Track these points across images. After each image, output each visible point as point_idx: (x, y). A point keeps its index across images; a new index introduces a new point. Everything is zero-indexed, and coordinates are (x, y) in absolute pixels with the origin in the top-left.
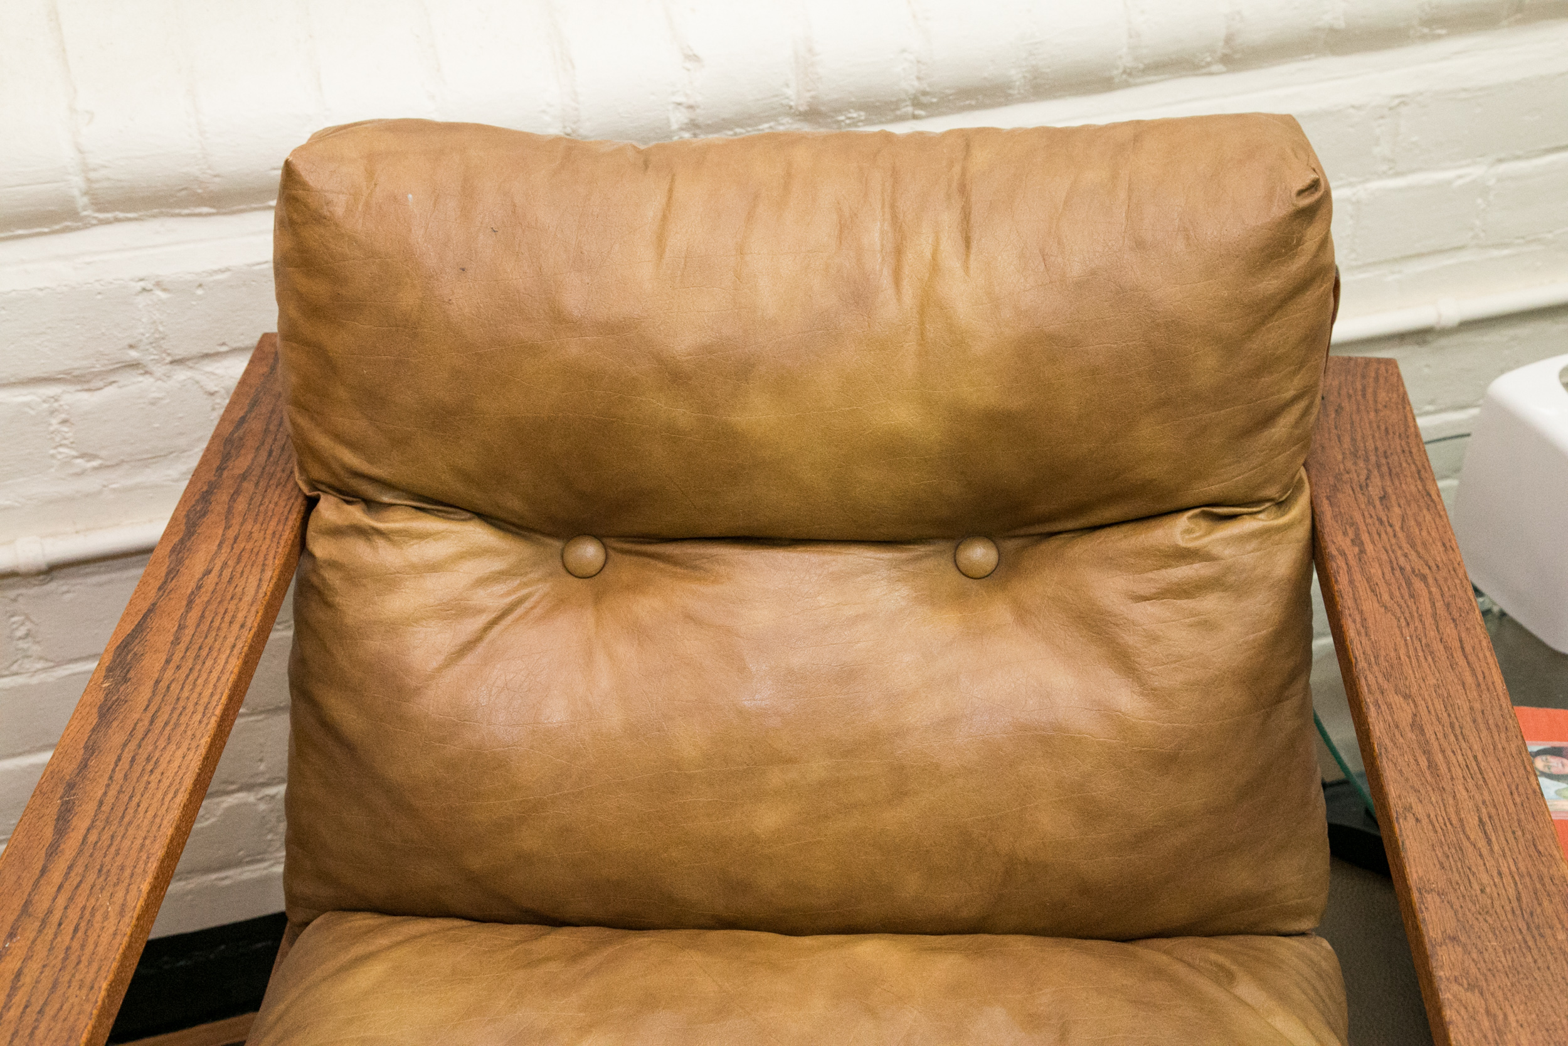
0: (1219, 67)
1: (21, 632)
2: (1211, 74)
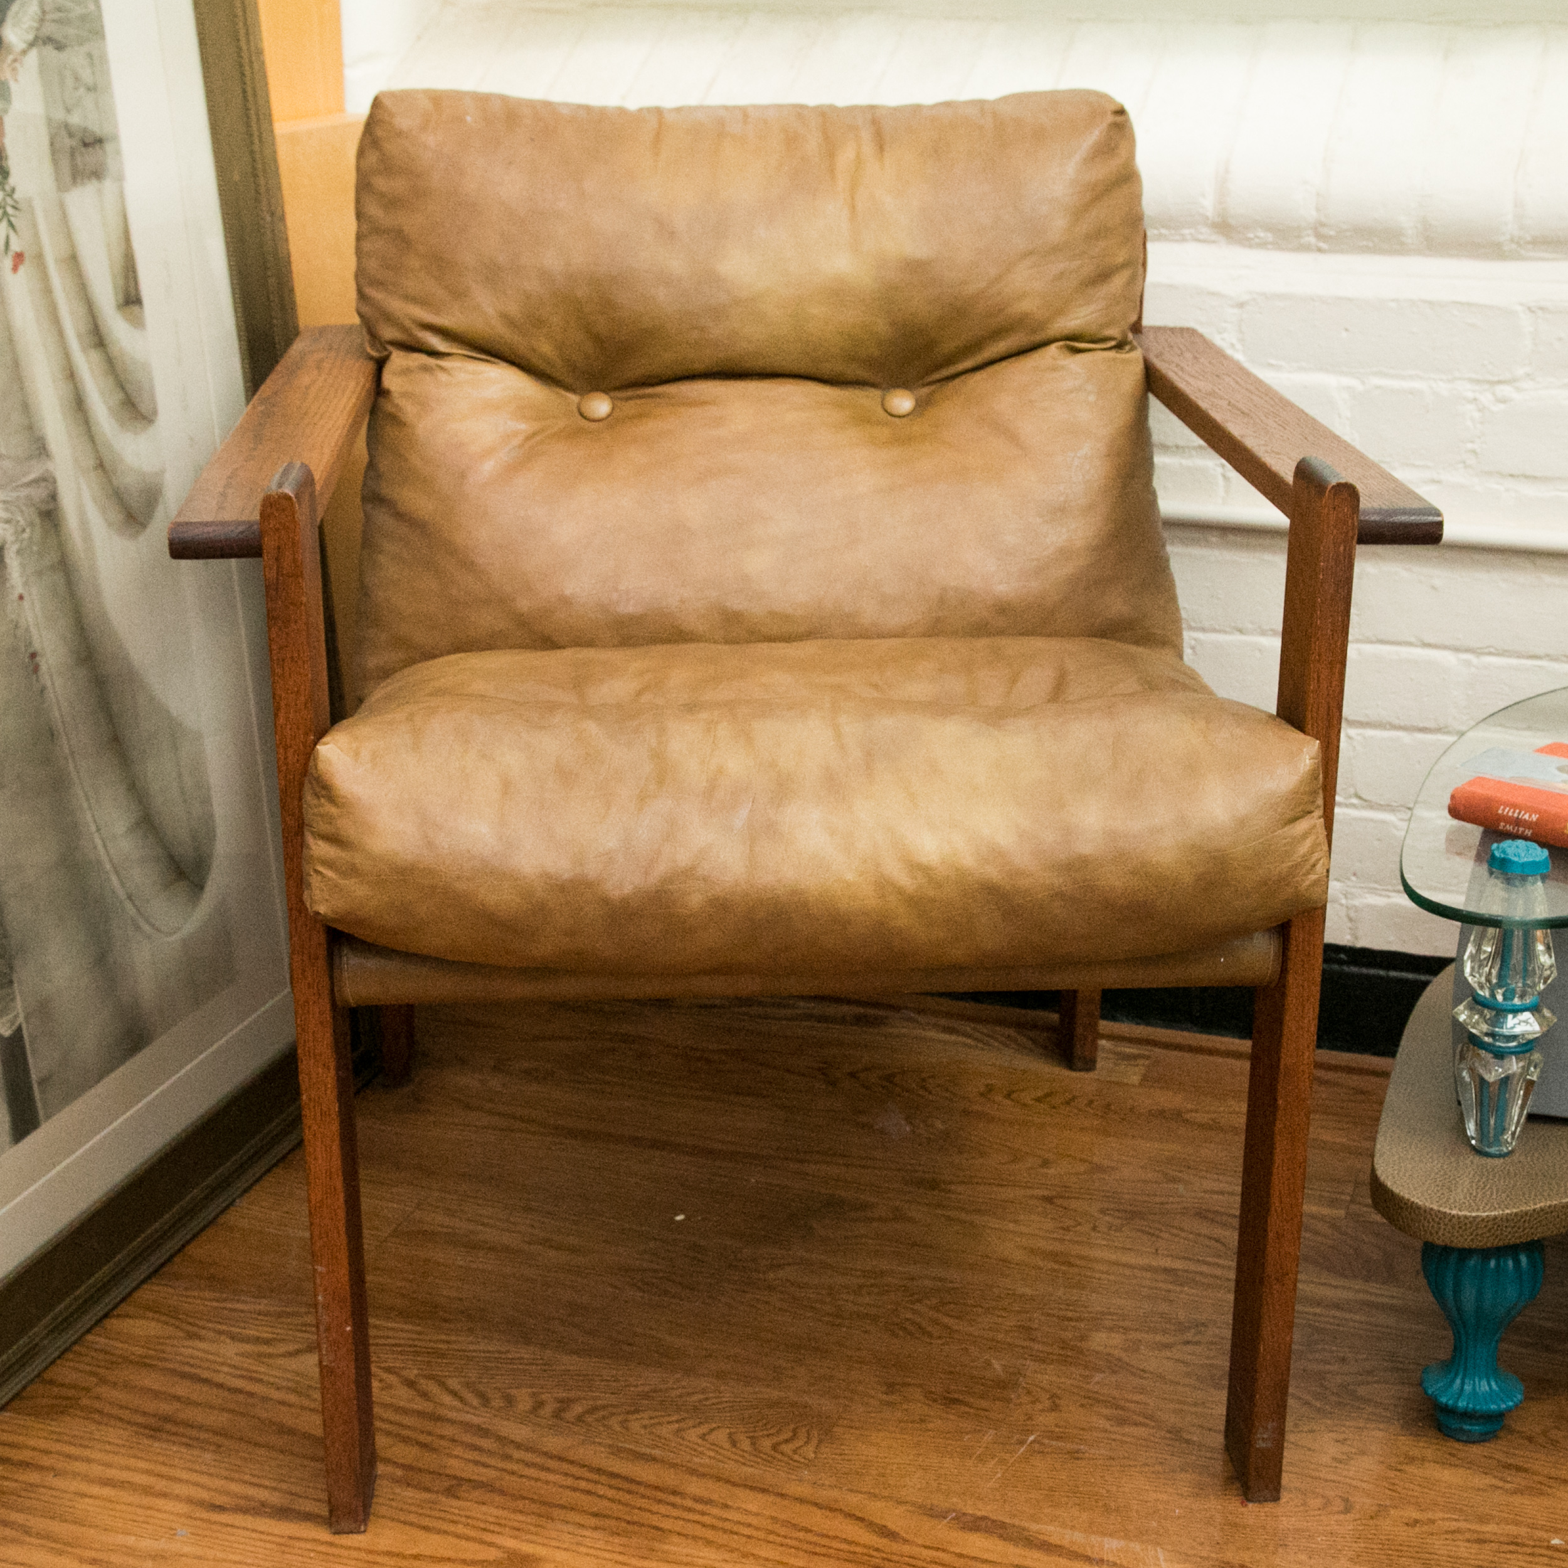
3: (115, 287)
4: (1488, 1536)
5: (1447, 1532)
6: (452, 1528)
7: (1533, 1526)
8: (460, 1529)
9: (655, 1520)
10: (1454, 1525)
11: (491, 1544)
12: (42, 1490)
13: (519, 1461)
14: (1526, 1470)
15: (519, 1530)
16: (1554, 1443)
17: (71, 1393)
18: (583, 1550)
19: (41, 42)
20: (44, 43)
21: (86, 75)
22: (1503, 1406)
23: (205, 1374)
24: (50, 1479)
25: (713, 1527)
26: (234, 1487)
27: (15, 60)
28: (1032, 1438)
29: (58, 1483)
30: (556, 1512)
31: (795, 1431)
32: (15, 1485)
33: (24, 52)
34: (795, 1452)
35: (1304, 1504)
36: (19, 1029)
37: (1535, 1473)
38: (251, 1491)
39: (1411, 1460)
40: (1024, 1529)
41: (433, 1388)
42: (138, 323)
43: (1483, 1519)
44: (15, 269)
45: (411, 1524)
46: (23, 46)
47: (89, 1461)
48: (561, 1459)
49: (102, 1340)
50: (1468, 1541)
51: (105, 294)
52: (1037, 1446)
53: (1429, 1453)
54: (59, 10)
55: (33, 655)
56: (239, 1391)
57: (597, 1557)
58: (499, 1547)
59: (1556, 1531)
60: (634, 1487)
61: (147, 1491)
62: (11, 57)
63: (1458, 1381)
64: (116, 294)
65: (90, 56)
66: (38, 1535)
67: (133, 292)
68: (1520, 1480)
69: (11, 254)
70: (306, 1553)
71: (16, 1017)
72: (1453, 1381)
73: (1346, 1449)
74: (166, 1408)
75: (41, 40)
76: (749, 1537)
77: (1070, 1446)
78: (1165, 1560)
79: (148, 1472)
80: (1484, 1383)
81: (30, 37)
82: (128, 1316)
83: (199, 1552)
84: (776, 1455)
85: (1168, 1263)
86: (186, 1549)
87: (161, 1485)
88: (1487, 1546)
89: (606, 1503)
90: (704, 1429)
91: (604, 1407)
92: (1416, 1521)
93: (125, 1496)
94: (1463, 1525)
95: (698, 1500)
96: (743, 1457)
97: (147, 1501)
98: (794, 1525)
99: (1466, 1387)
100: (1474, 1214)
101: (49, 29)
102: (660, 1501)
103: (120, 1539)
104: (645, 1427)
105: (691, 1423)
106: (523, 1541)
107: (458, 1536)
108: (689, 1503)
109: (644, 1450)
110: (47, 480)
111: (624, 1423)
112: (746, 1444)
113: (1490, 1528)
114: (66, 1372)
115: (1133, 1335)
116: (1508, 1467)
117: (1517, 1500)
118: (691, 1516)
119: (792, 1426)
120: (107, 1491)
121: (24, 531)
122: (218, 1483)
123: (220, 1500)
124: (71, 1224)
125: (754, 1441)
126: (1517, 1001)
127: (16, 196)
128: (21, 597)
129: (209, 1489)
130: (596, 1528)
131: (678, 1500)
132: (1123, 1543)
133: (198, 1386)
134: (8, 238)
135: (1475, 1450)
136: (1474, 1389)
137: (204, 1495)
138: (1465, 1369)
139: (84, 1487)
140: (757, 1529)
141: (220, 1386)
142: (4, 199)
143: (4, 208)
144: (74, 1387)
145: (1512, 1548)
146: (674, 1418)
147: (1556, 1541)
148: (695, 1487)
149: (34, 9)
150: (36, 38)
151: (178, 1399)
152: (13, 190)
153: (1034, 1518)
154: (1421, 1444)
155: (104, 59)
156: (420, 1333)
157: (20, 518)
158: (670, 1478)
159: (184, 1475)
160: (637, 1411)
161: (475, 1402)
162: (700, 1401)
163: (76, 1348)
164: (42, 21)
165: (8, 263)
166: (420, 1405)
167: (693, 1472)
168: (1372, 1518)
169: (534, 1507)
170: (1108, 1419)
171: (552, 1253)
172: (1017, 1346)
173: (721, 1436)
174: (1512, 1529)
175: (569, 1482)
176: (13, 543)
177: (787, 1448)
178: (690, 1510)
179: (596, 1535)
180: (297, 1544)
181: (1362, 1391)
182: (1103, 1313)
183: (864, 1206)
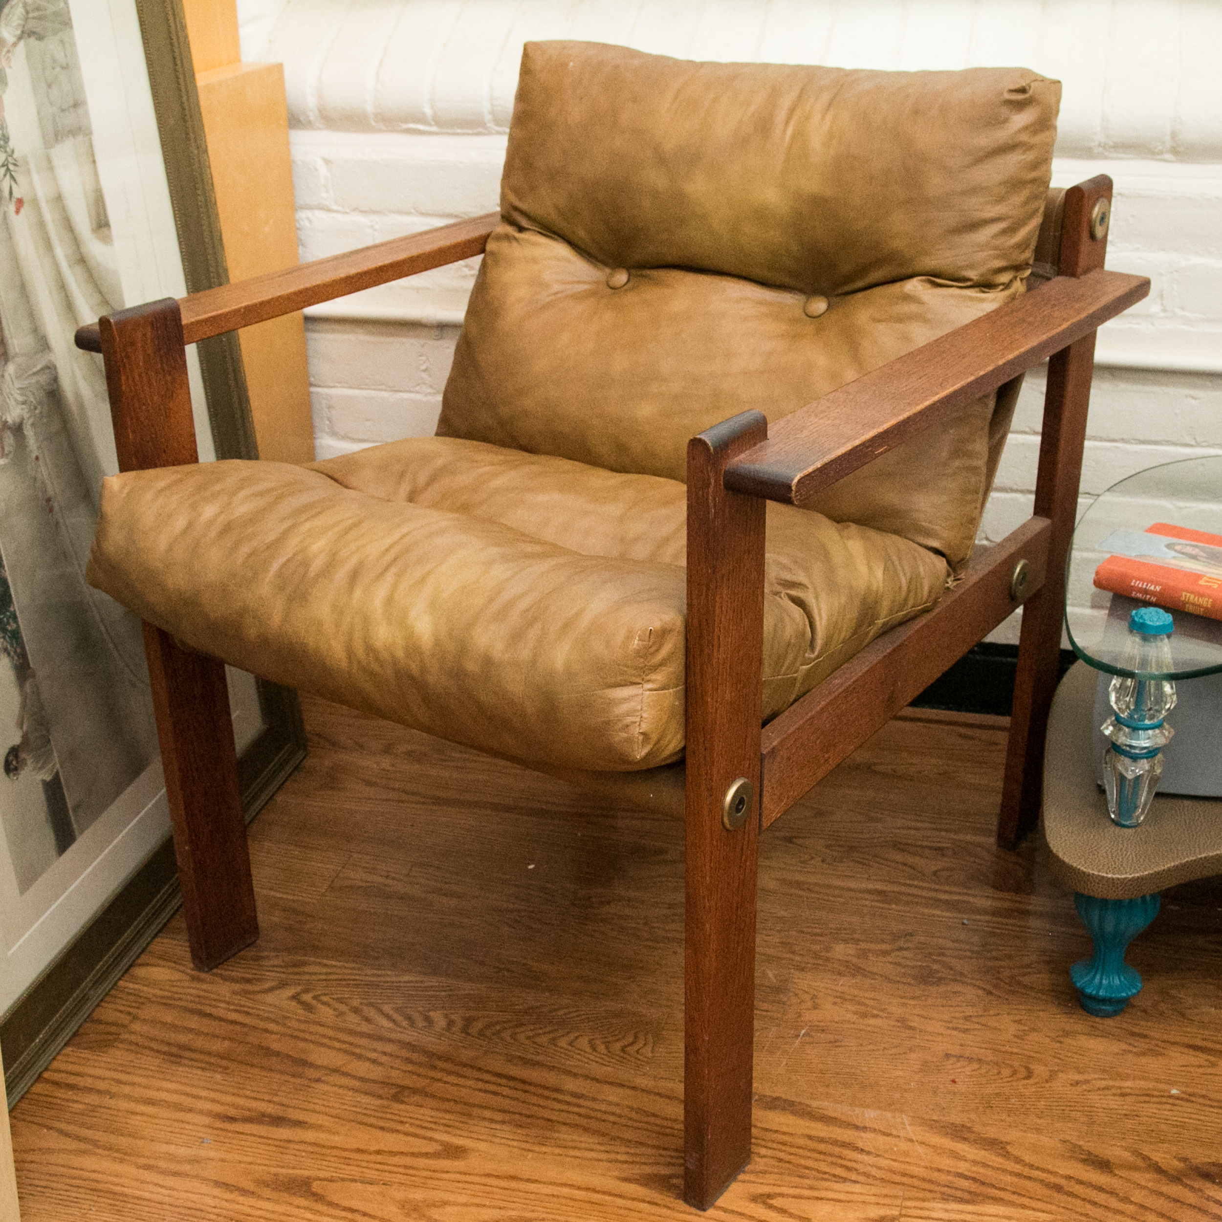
0: (1168, 156)
1: (423, 367)
2: (1165, 161)
3: (90, 216)
4: (1128, 1091)
5: (1099, 1089)
6: (400, 1127)
7: (1157, 1080)
8: (407, 1128)
9: (546, 1114)
10: (1104, 1083)
11: (431, 1139)
12: (102, 1110)
13: (443, 1070)
14: (1145, 1037)
15: (449, 1126)
16: (1162, 1014)
17: (113, 1029)
18: (497, 1140)
19: (26, 35)
20: (29, 36)
21: (60, 56)
22: (1130, 993)
23: (208, 1010)
24: (107, 1101)
25: (588, 1117)
26: (241, 1101)
27: (8, 52)
28: (803, 1032)
29: (112, 1103)
30: (476, 1111)
31: (636, 1037)
32: (81, 1106)
33: (15, 45)
34: (637, 1052)
35: (999, 1073)
36: (57, 773)
37: (1152, 1039)
38: (254, 1104)
39: (1067, 1034)
40: (807, 1105)
41: (372, 1013)
42: (107, 240)
43: (1124, 1077)
44: (17, 212)
45: (371, 1126)
46: (14, 39)
47: (133, 1084)
48: (472, 1067)
49: (131, 985)
50: (1114, 1095)
51: (83, 223)
52: (807, 1039)
53: (1078, 1027)
54: (38, 9)
55: (49, 500)
56: (235, 1022)
57: (509, 1146)
58: (436, 1141)
59: (1173, 1083)
60: (527, 1088)
61: (178, 1107)
62: (5, 50)
63: (1098, 977)
64: (91, 221)
65: (62, 41)
66: (105, 1148)
67: (102, 218)
68: (1142, 1044)
69: (14, 200)
70: (297, 1153)
71: (54, 765)
72: (1094, 976)
73: (1021, 1027)
74: (183, 1038)
75: (26, 34)
76: (614, 1123)
77: (831, 1037)
78: (910, 1125)
79: (176, 1092)
80: (1116, 978)
81: (18, 32)
82: (147, 965)
83: (223, 1155)
84: (625, 1056)
85: (879, 886)
86: (212, 1154)
87: (187, 1101)
88: (1129, 1099)
89: (507, 1101)
90: (572, 1036)
91: (497, 1023)
92: (1077, 1083)
93: (164, 1113)
94: (1111, 1083)
95: (574, 1095)
96: (602, 1058)
97: (181, 1115)
98: (645, 1112)
99: (1104, 981)
100: (1123, 876)
101: (31, 25)
102: (547, 1098)
103: (164, 1148)
104: (529, 1038)
105: (561, 1032)
106: (454, 1135)
107: (407, 1134)
108: (568, 1098)
109: (530, 1056)
110: (51, 368)
111: (513, 1036)
112: (602, 1048)
113: (1129, 1084)
114: (109, 1012)
115: (863, 945)
116: (1133, 1034)
117: (1143, 1060)
118: (572, 1109)
119: (632, 1032)
120: (149, 1109)
121: (36, 408)
122: (229, 1099)
123: (232, 1112)
124: (102, 905)
125: (607, 1044)
126: (1147, 722)
127: (15, 156)
128: (37, 458)
129: (222, 1104)
130: (503, 1122)
131: (560, 1097)
132: (879, 1112)
133: (205, 1021)
134: (11, 187)
135: (1109, 1022)
136: (1109, 982)
137: (218, 1108)
138: (1103, 968)
139: (132, 1106)
140: (620, 1116)
141: (221, 1019)
142: (7, 159)
143: (7, 165)
144: (115, 1024)
145: (1147, 1099)
146: (547, 1030)
147: (1174, 1092)
148: (571, 1084)
149: (20, 11)
150: (23, 32)
151: (191, 1030)
152: (13, 151)
153: (813, 1097)
154: (1072, 1021)
155: (73, 44)
156: (359, 969)
157: (32, 399)
158: (551, 1078)
159: (204, 1093)
160: (522, 1025)
161: (405, 1023)
162: (565, 1014)
163: (113, 992)
164: (26, 19)
165: (12, 208)
166: (365, 1028)
167: (568, 1073)
168: (1047, 1081)
169: (458, 1108)
170: (855, 1013)
171: (445, 900)
172: (784, 959)
173: (583, 1043)
174: (1142, 1084)
175: (480, 1085)
176: (29, 418)
177: (632, 1050)
178: (568, 1103)
179: (504, 1127)
180: (292, 1146)
181: (1026, 980)
182: (840, 929)
183: (660, 851)
